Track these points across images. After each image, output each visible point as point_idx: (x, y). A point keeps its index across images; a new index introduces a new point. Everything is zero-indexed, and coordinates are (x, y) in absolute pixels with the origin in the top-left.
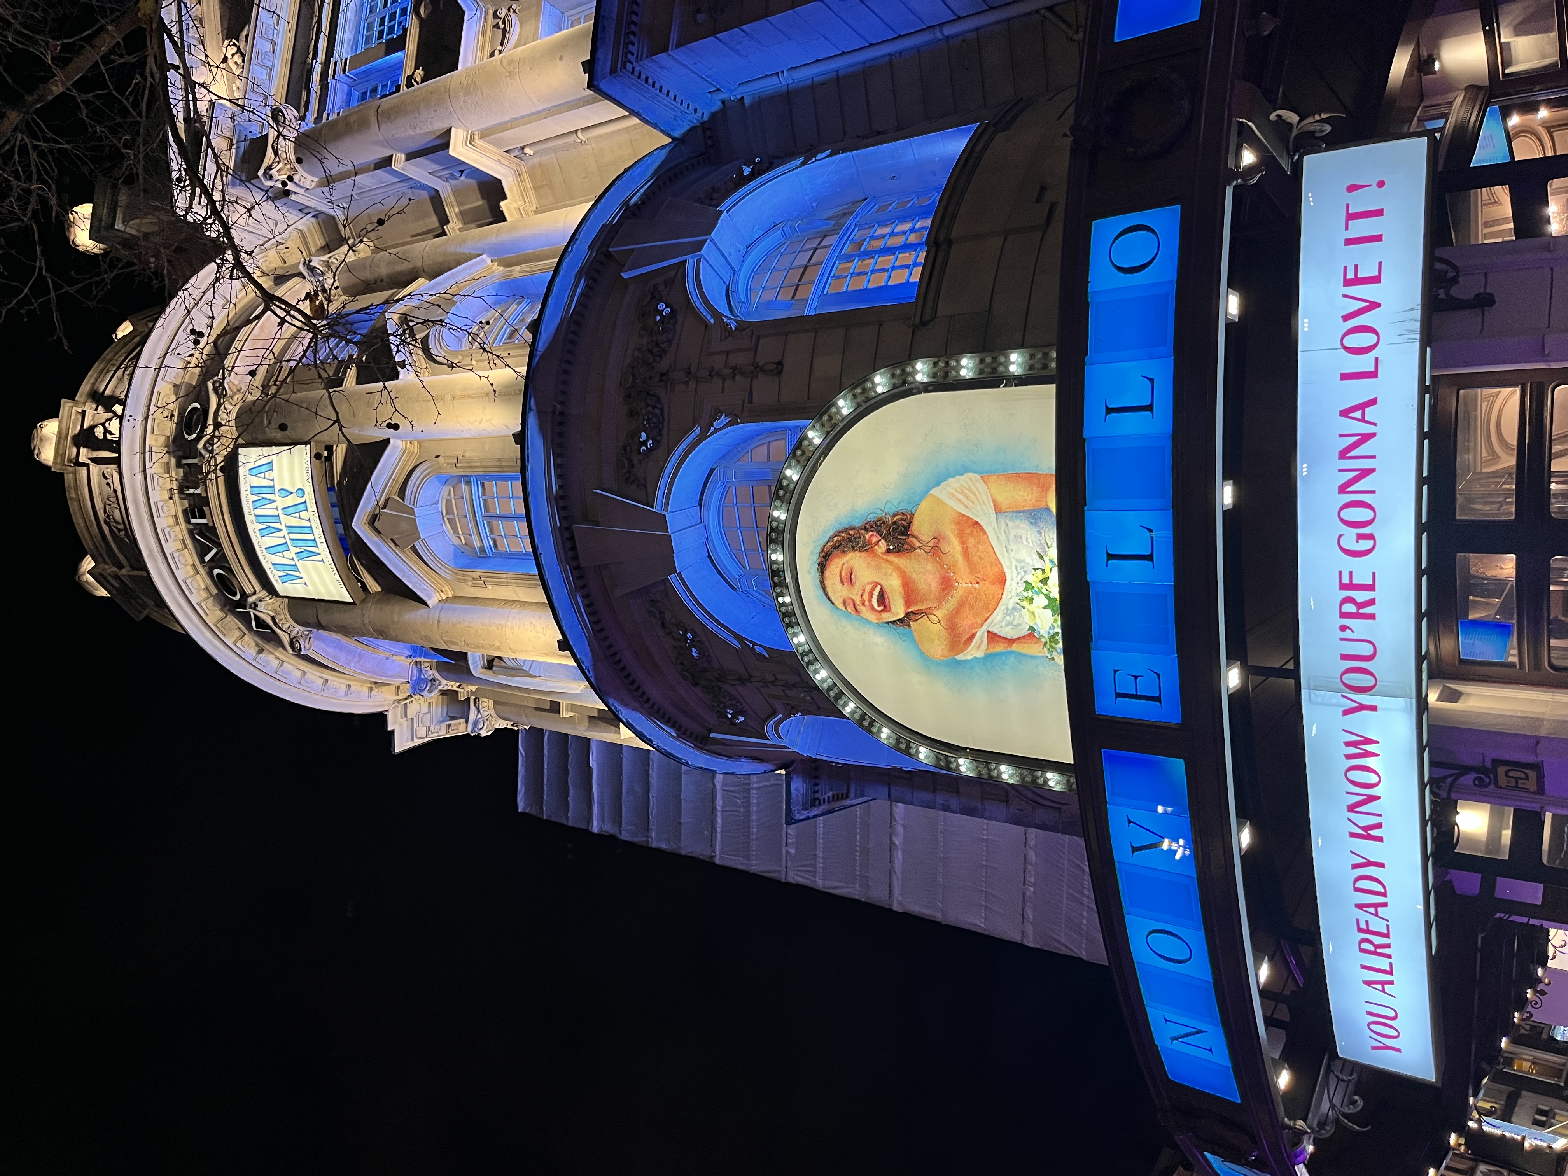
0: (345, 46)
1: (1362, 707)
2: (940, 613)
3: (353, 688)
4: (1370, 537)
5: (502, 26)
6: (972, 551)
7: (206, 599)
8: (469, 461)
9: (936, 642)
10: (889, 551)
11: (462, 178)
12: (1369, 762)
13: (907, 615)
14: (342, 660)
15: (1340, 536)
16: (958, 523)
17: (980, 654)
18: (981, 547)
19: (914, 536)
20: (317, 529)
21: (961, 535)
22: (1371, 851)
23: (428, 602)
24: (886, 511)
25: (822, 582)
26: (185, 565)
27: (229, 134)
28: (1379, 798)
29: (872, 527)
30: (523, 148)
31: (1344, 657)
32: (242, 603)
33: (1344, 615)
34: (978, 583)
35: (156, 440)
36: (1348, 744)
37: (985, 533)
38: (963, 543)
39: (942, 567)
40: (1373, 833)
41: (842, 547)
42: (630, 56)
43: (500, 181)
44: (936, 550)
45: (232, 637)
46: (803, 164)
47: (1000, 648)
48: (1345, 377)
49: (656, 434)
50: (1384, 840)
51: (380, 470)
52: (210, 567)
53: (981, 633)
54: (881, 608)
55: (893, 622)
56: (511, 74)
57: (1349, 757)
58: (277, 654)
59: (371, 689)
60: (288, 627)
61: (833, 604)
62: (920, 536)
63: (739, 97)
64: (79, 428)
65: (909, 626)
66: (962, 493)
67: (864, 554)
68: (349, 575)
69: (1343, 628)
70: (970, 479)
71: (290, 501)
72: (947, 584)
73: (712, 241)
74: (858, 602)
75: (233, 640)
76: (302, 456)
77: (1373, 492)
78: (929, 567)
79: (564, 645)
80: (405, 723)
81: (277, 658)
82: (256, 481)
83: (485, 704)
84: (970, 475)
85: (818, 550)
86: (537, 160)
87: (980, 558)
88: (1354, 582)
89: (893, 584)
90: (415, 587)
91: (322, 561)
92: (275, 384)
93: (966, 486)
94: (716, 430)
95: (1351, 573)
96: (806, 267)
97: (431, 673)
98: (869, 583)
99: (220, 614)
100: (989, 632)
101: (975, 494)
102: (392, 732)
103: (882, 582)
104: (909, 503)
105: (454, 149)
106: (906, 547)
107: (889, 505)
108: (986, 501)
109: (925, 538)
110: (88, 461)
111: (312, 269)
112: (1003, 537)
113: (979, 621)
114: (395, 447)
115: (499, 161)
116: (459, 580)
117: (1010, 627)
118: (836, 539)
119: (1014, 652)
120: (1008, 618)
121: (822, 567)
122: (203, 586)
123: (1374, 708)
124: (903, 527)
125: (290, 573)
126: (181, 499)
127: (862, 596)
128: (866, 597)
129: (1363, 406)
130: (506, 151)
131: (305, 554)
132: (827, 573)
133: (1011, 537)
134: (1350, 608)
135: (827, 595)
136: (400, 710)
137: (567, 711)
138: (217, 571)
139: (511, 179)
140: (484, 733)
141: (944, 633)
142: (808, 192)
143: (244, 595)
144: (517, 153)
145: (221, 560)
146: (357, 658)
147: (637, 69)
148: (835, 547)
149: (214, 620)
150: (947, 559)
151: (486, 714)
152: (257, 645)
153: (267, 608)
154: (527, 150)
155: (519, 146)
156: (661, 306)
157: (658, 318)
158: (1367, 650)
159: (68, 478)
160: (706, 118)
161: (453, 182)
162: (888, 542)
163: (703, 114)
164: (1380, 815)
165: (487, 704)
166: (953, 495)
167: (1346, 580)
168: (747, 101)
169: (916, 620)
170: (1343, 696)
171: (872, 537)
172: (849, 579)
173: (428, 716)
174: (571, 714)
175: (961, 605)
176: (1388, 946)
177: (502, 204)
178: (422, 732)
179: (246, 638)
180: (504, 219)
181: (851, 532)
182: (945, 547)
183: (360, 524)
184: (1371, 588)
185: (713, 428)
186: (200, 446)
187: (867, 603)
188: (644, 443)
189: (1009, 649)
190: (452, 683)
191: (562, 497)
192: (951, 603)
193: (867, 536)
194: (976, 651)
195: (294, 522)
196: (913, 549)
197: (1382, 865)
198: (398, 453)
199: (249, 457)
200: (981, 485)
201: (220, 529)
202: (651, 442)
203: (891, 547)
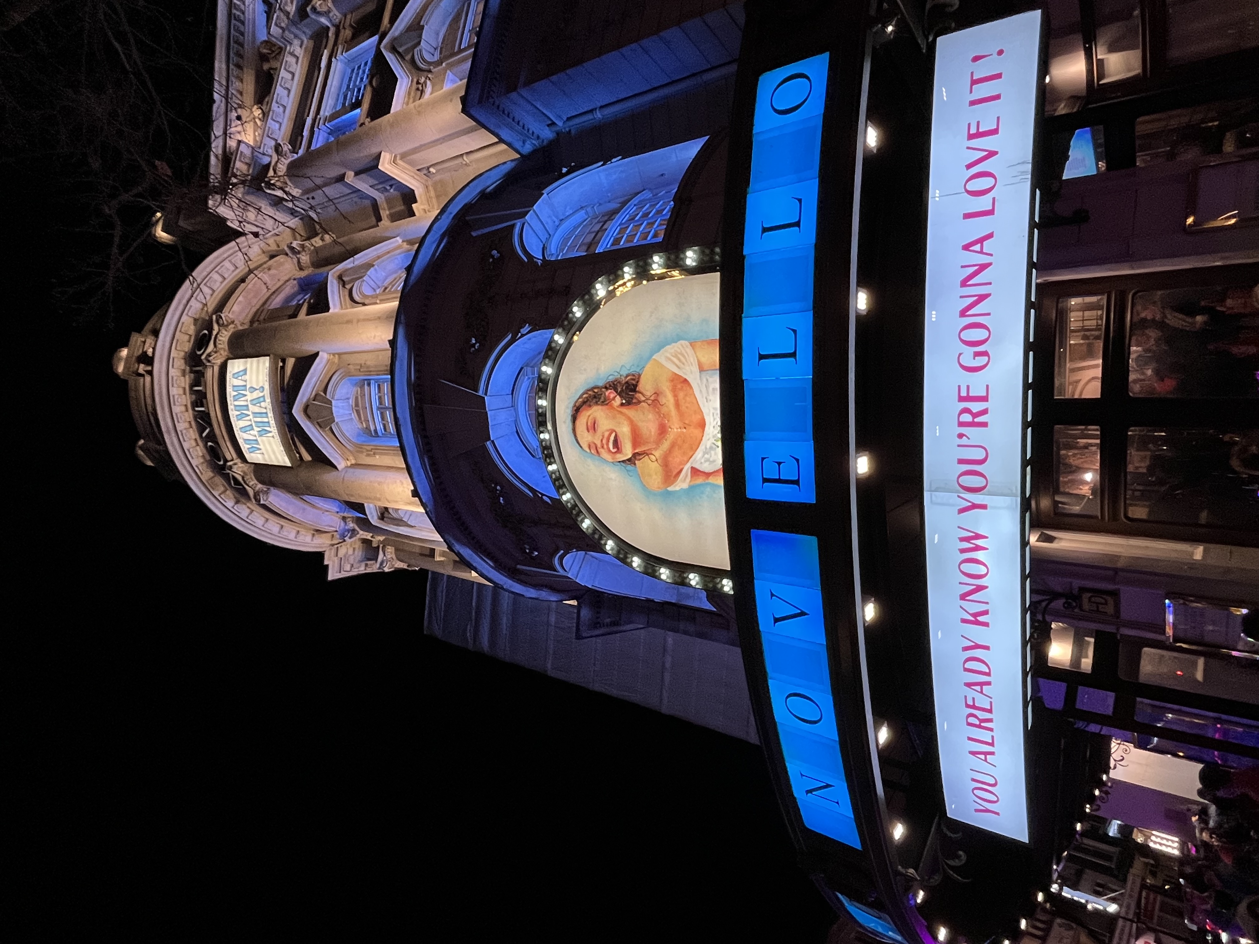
0: (328, 108)
1: (974, 506)
2: (658, 453)
3: (301, 533)
4: (985, 354)
5: (421, 88)
6: (682, 402)
7: (202, 463)
8: (368, 367)
9: (654, 477)
10: (622, 404)
11: (392, 190)
12: (979, 555)
13: (635, 455)
14: (291, 511)
15: (960, 354)
16: (672, 381)
17: (685, 486)
18: (688, 399)
19: (640, 393)
20: (271, 414)
21: (674, 390)
22: (977, 634)
23: (338, 467)
24: (621, 373)
25: (574, 430)
26: (190, 439)
27: (247, 161)
28: (986, 587)
29: (610, 386)
30: (428, 168)
31: (961, 461)
32: (223, 467)
33: (961, 424)
34: (685, 428)
35: (178, 354)
36: (962, 539)
37: (691, 387)
38: (675, 396)
39: (660, 416)
40: (981, 619)
41: (588, 403)
42: (492, 93)
43: (413, 191)
44: (655, 402)
45: (218, 490)
46: (602, 165)
47: (700, 481)
48: (967, 216)
49: (482, 339)
50: (990, 625)
51: (312, 374)
52: (206, 440)
53: (687, 468)
54: (615, 450)
55: (623, 461)
56: (419, 113)
57: (963, 551)
58: (248, 504)
59: (313, 535)
60: (253, 484)
61: (581, 447)
62: (644, 392)
63: (567, 129)
64: (141, 351)
65: (635, 464)
66: (676, 356)
67: (604, 407)
68: (290, 448)
69: (961, 436)
70: (682, 345)
71: (256, 394)
72: (663, 430)
73: (534, 211)
74: (599, 445)
75: (220, 492)
76: (264, 363)
77: (989, 314)
78: (650, 416)
79: (415, 493)
80: (336, 560)
81: (248, 507)
82: (236, 382)
83: (389, 550)
84: (683, 342)
85: (572, 405)
86: (438, 178)
87: (687, 407)
88: (971, 394)
89: (625, 430)
90: (330, 456)
91: (273, 437)
92: (258, 321)
93: (679, 351)
94: (523, 336)
95: (968, 387)
96: (598, 232)
97: (351, 525)
98: (607, 430)
99: (211, 474)
100: (692, 468)
101: (684, 356)
102: (327, 566)
103: (617, 430)
104: (638, 366)
105: (383, 165)
106: (634, 401)
107: (624, 369)
108: (692, 360)
109: (648, 394)
110: (144, 373)
111: (292, 249)
112: (704, 390)
113: (685, 459)
114: (322, 358)
115: (413, 177)
116: (357, 452)
117: (708, 463)
118: (585, 396)
119: (709, 484)
120: (706, 456)
121: (574, 419)
122: (201, 454)
123: (984, 507)
124: (633, 385)
125: (255, 445)
126: (190, 394)
127: (602, 441)
128: (604, 441)
129: (981, 241)
130: (418, 170)
131: (263, 432)
132: (578, 422)
133: (711, 389)
134: (967, 418)
135: (577, 440)
136: (333, 552)
137: (440, 556)
138: (210, 444)
139: (421, 190)
140: (386, 570)
141: (660, 469)
142: (605, 185)
143: (226, 461)
144: (425, 172)
145: (212, 437)
146: (301, 512)
147: (497, 103)
148: (584, 403)
149: (207, 479)
150: (664, 410)
151: (389, 557)
152: (235, 498)
153: (238, 470)
154: (432, 170)
155: (425, 165)
156: (494, 252)
157: (491, 260)
158: (979, 454)
159: (131, 383)
160: (545, 143)
161: (386, 194)
162: (621, 396)
163: (543, 141)
164: (987, 603)
165: (390, 550)
166: (670, 359)
167: (964, 394)
168: (573, 132)
169: (640, 459)
170: (959, 496)
171: (610, 394)
172: (593, 427)
173: (352, 557)
174: (442, 559)
175: (673, 445)
176: (990, 720)
177: (413, 205)
178: (348, 567)
179: (228, 492)
180: (414, 215)
181: (596, 390)
182: (663, 400)
183: (297, 411)
184: (985, 399)
185: (520, 334)
186: (203, 357)
187: (605, 446)
188: (474, 345)
189: (707, 481)
190: (366, 533)
191: (419, 385)
192: (666, 445)
193: (607, 393)
194: (682, 484)
195: (257, 409)
196: (639, 402)
197: (987, 648)
198: (324, 361)
199: (235, 366)
200: (690, 350)
201: (212, 414)
202: (478, 344)
203: (624, 401)
